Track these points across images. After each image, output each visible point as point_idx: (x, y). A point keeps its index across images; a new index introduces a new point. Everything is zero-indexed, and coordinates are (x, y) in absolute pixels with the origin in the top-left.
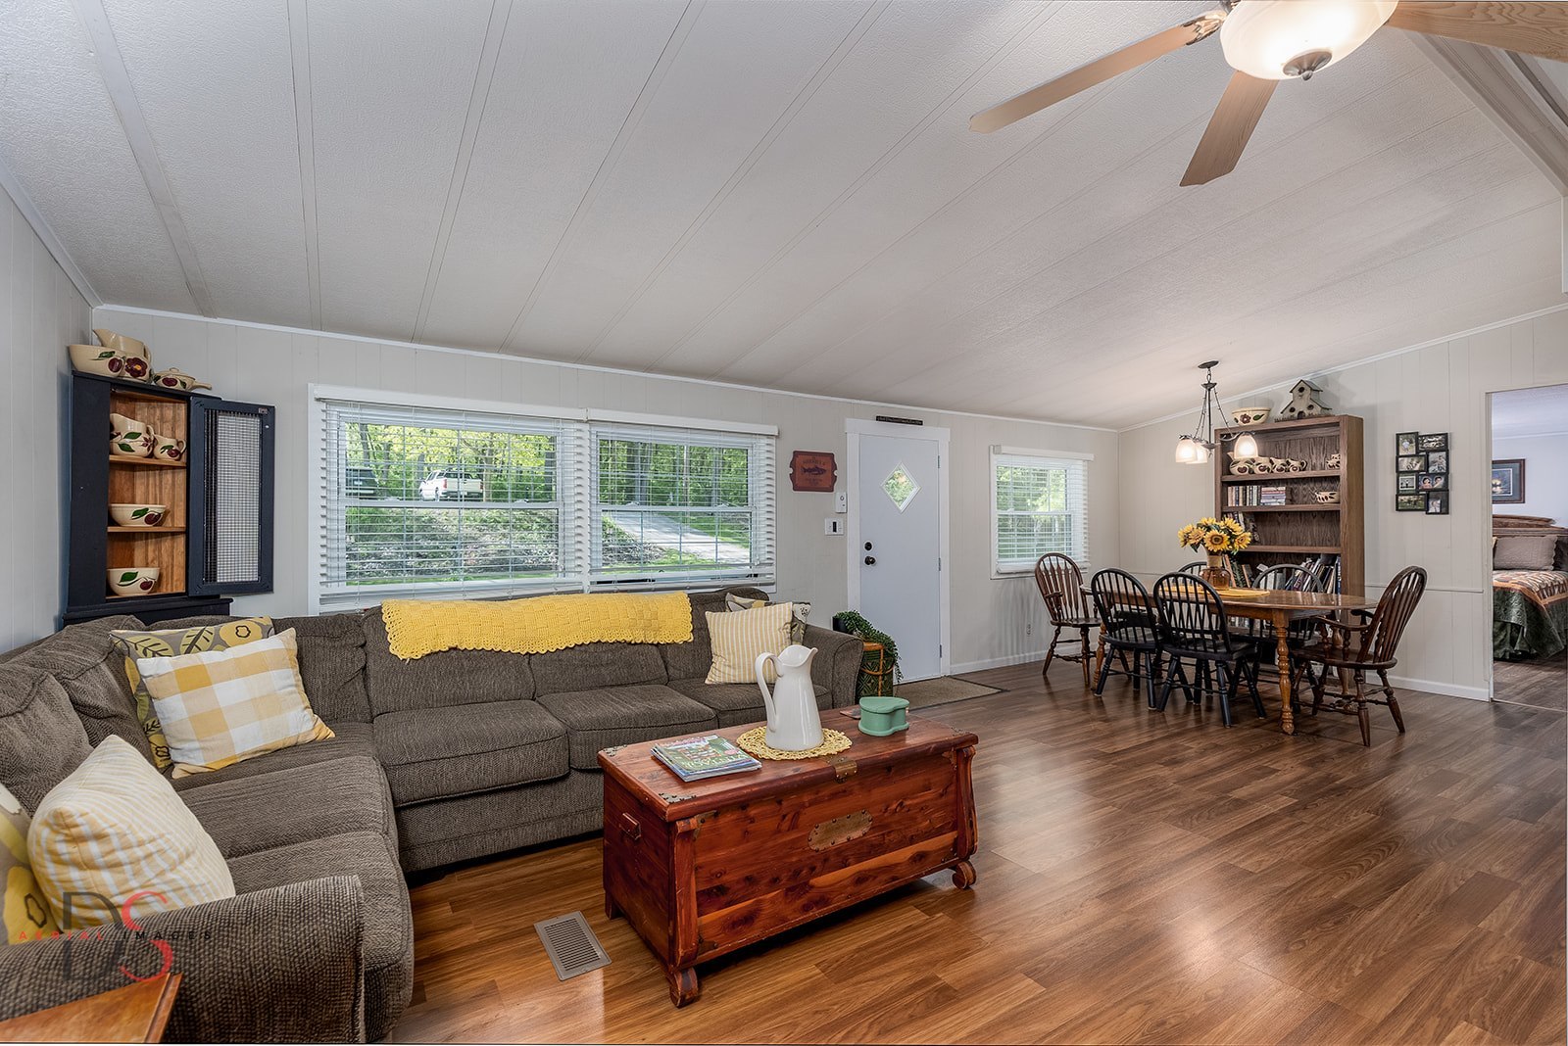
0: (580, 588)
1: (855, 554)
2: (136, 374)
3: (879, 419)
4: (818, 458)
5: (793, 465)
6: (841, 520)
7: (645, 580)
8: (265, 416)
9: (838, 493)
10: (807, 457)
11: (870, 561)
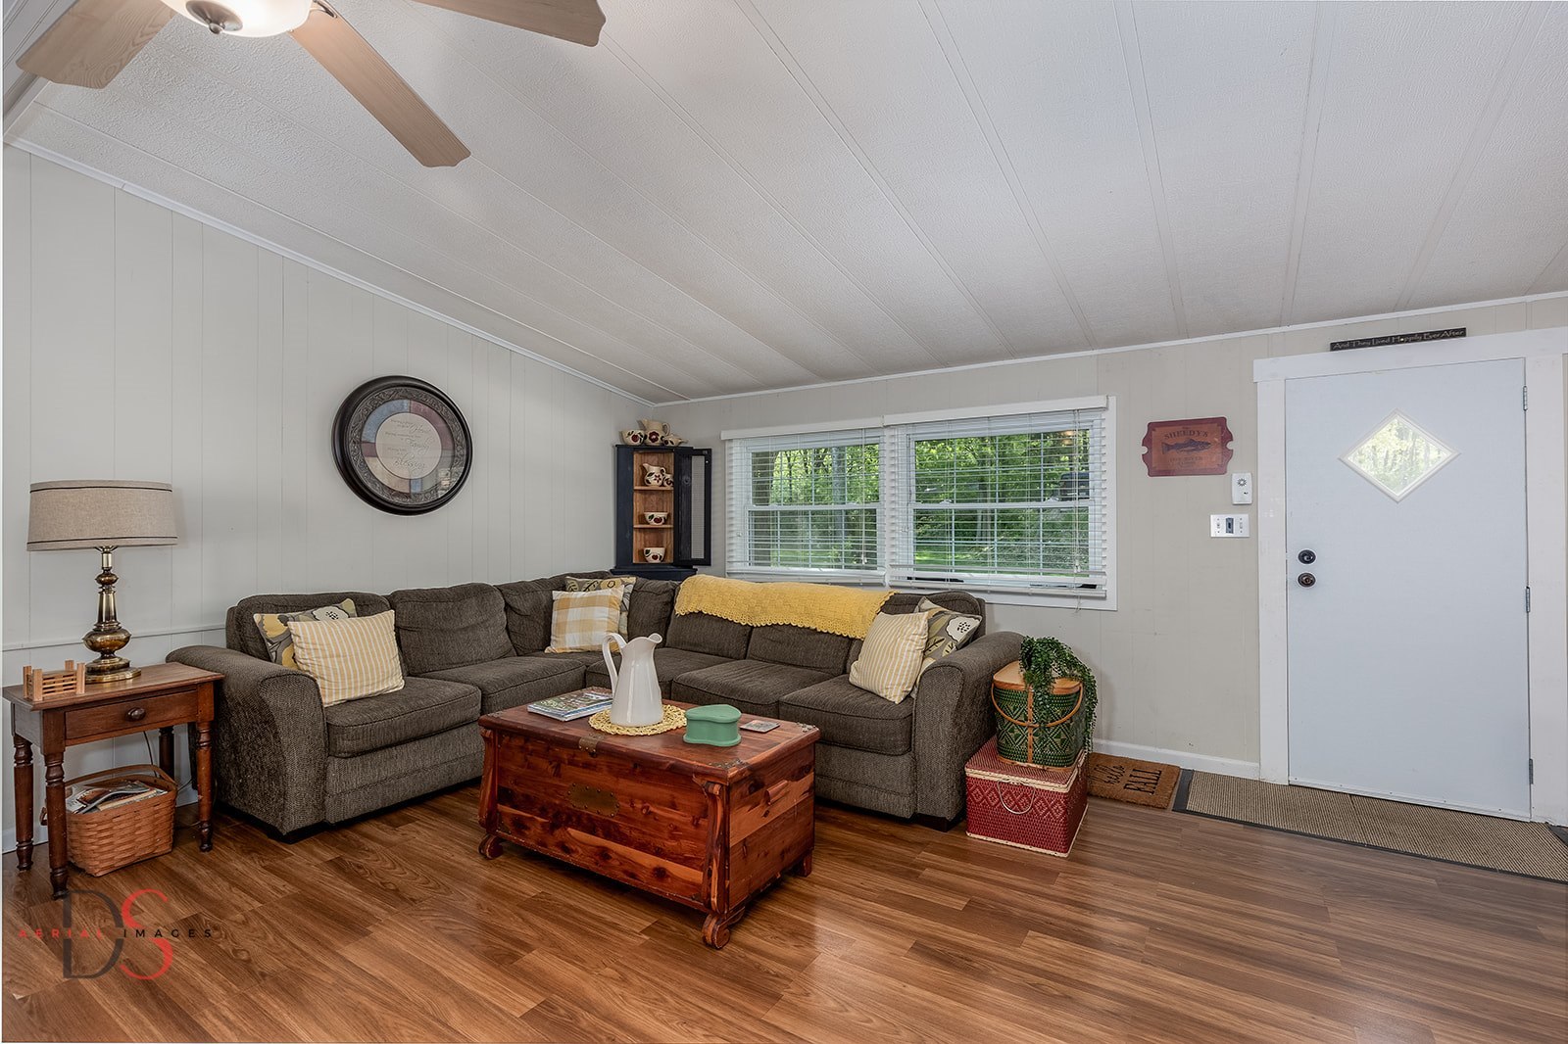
0: (881, 581)
1: (1275, 569)
2: (654, 441)
3: (1334, 347)
4: (1191, 427)
5: (1147, 441)
6: (1245, 517)
7: (943, 580)
8: (707, 454)
9: (1236, 472)
10: (1170, 429)
11: (1307, 581)
